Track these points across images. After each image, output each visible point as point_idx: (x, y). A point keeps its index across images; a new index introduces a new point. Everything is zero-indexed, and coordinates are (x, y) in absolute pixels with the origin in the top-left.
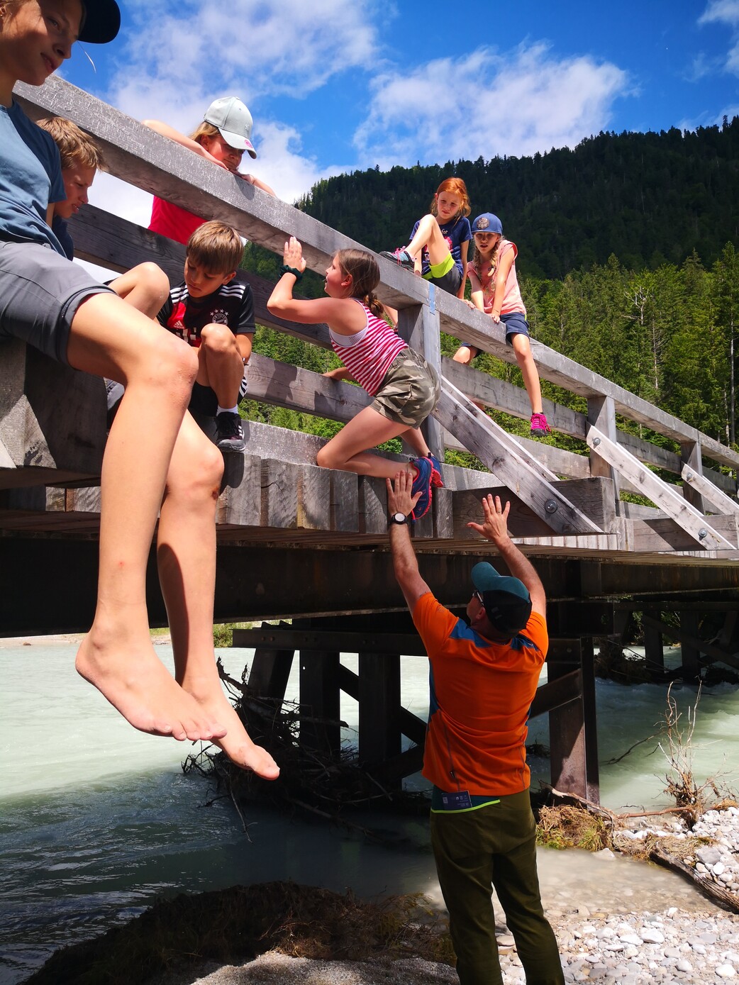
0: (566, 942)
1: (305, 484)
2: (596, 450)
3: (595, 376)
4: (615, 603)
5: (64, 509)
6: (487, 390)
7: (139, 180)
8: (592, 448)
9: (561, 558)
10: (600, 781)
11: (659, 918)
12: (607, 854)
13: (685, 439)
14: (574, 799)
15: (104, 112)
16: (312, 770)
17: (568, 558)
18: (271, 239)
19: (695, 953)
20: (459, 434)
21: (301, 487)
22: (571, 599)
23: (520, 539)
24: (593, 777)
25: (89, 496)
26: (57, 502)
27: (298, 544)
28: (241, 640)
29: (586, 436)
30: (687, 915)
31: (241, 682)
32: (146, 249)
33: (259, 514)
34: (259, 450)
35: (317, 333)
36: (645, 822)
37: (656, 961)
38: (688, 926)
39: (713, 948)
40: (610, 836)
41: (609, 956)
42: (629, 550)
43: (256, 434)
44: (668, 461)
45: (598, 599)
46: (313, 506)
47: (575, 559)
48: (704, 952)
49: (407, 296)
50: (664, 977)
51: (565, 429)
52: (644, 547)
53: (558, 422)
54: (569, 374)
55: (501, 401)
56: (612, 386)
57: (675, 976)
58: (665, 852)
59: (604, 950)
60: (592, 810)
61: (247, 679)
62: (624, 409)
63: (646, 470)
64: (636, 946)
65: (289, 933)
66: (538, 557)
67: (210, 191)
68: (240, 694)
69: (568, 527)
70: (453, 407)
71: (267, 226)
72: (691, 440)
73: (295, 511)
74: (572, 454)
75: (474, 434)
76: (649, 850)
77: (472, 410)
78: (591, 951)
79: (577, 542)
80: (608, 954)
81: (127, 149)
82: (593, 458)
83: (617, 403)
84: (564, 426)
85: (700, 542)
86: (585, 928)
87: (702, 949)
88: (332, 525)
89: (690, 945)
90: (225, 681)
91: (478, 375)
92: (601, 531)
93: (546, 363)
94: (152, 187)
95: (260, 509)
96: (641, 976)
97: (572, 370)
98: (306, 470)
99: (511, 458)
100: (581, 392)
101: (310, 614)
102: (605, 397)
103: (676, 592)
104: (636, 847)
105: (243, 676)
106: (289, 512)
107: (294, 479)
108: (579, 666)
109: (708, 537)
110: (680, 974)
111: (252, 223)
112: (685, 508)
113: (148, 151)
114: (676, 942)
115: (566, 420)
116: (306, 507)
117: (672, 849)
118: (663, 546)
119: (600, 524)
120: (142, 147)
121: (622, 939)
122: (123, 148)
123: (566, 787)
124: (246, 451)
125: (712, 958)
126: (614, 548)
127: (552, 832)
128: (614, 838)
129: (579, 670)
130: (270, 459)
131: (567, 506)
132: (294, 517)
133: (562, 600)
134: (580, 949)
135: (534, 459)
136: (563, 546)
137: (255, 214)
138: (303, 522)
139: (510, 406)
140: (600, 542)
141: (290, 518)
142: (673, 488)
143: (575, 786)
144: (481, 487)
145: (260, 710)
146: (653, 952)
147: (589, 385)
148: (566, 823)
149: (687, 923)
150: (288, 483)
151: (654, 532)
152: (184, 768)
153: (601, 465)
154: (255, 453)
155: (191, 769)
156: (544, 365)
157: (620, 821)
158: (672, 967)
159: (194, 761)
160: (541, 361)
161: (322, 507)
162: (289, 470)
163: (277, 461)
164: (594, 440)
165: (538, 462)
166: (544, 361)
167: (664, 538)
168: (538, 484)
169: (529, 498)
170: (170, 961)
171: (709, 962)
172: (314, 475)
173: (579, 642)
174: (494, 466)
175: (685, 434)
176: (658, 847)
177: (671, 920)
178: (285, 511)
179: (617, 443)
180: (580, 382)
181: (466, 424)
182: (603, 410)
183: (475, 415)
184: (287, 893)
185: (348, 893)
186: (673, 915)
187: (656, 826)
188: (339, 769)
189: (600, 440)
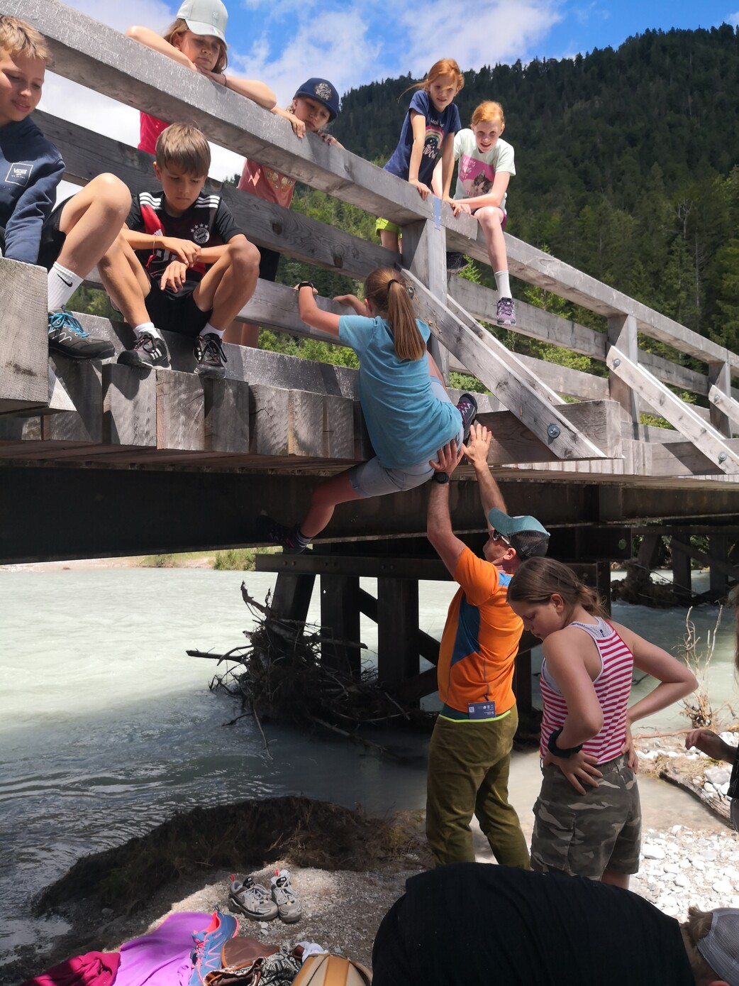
1: (296, 410)
2: (616, 371)
3: (616, 294)
5: (41, 438)
7: (116, 92)
8: (612, 369)
9: (578, 483)
11: (662, 835)
13: (716, 360)
15: (74, 18)
16: (332, 690)
17: (589, 483)
18: (261, 152)
19: (694, 869)
20: (463, 357)
21: (292, 413)
22: (589, 524)
23: (528, 464)
25: (66, 425)
26: (32, 431)
27: (300, 471)
28: (263, 564)
29: (606, 357)
30: (691, 833)
31: (265, 605)
32: (127, 166)
33: (247, 441)
34: (249, 375)
35: (313, 251)
36: (658, 743)
37: (655, 876)
38: (691, 844)
39: (712, 864)
42: (647, 475)
43: (246, 359)
44: (694, 382)
45: (616, 524)
46: (304, 434)
47: (593, 483)
48: (704, 869)
49: (410, 210)
50: (661, 891)
51: (583, 350)
52: (662, 472)
53: (576, 343)
54: (587, 292)
56: (634, 303)
57: (672, 890)
58: (675, 771)
61: (270, 601)
62: (647, 329)
63: (667, 392)
65: (298, 844)
66: (554, 482)
67: (192, 103)
68: (263, 617)
69: (571, 452)
70: (456, 331)
71: (255, 138)
72: (719, 360)
73: (285, 437)
74: (591, 376)
75: (477, 357)
76: (660, 770)
77: (477, 332)
79: (590, 467)
81: (99, 59)
82: (613, 381)
83: (639, 322)
84: (582, 347)
85: (720, 466)
87: (701, 866)
88: (325, 452)
89: (690, 862)
90: (249, 604)
92: (603, 455)
93: (563, 280)
94: (131, 99)
95: (248, 436)
98: (297, 396)
99: (515, 381)
100: (602, 312)
102: (627, 315)
103: (702, 516)
104: (646, 768)
105: (266, 600)
106: (280, 439)
107: (284, 405)
109: (728, 461)
110: (677, 889)
112: (706, 431)
113: (122, 61)
114: (676, 858)
115: (585, 340)
116: (298, 434)
117: (681, 769)
118: (682, 471)
119: (603, 449)
120: (116, 56)
122: (96, 57)
124: (230, 376)
125: (710, 876)
126: (631, 472)
130: (258, 385)
131: (570, 430)
132: (285, 444)
133: (578, 525)
135: (540, 382)
136: (574, 471)
137: (242, 126)
138: (293, 449)
139: (524, 326)
140: (615, 466)
141: (281, 445)
144: (485, 412)
145: (282, 632)
146: (652, 867)
147: (609, 303)
149: (690, 840)
150: (278, 409)
151: (673, 456)
152: (211, 687)
153: (622, 387)
154: (242, 378)
155: (218, 688)
156: (561, 283)
158: (670, 882)
159: (220, 681)
160: (557, 279)
161: (315, 434)
162: (278, 395)
163: (265, 387)
164: (614, 361)
165: (544, 386)
166: (560, 278)
167: (683, 462)
168: (542, 408)
169: (533, 422)
170: (183, 870)
171: (706, 878)
172: (305, 401)
173: (595, 567)
174: (498, 390)
175: (713, 354)
176: (668, 767)
177: (674, 837)
178: (275, 438)
179: (638, 364)
180: (599, 300)
181: (470, 346)
182: (624, 329)
183: (481, 337)
184: (297, 807)
185: (357, 809)
186: (677, 832)
187: (670, 747)
188: (358, 689)
189: (620, 361)
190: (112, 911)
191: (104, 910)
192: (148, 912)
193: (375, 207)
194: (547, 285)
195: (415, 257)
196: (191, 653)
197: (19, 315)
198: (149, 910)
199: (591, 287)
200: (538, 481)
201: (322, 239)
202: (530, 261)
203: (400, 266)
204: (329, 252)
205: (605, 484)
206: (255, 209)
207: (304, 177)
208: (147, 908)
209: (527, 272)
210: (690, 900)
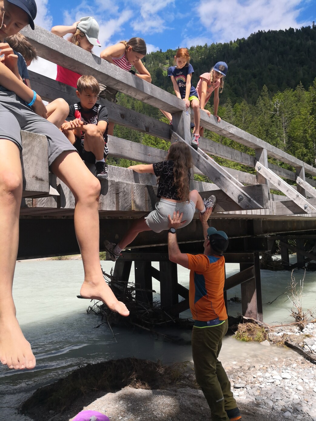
0: (250, 379)
1: (135, 192)
2: (259, 172)
3: (258, 140)
4: (269, 237)
5: (32, 206)
6: (212, 148)
7: (57, 61)
8: (258, 171)
9: (245, 219)
10: (263, 312)
11: (289, 369)
12: (266, 343)
13: (297, 166)
14: (252, 320)
15: (41, 31)
16: (141, 311)
17: (248, 219)
18: (116, 85)
19: (304, 383)
20: (200, 168)
21: (133, 193)
22: (250, 236)
23: (228, 212)
24: (260, 310)
25: (43, 201)
26: (29, 204)
27: (132, 217)
29: (255, 166)
30: (301, 367)
31: (110, 275)
33: (115, 205)
34: (114, 178)
35: (137, 125)
36: (282, 329)
37: (288, 386)
38: (301, 372)
39: (312, 380)
40: (268, 335)
41: (268, 385)
42: (274, 215)
43: (113, 171)
44: (290, 175)
45: (261, 236)
46: (138, 201)
47: (251, 219)
48: (308, 382)
49: (176, 107)
50: (291, 393)
51: (246, 163)
52: (280, 213)
53: (243, 160)
54: (247, 139)
55: (218, 152)
56: (266, 144)
57: (296, 392)
58: (291, 341)
59: (266, 382)
60: (260, 324)
61: (113, 273)
62: (271, 154)
63: (281, 180)
64: (280, 380)
65: (134, 379)
66: (235, 219)
67: (89, 65)
68: (110, 280)
69: (248, 206)
70: (197, 155)
71: (114, 79)
72: (300, 166)
73: (130, 203)
74: (249, 174)
75: (207, 167)
76: (284, 340)
77: (205, 157)
78: (260, 383)
79: (252, 212)
80: (268, 384)
81: (52, 48)
82: (258, 176)
83: (268, 151)
84: (245, 162)
85: (305, 210)
86: (258, 373)
87: (307, 381)
88: (147, 209)
89: (302, 379)
91: (207, 141)
92: (262, 207)
93: (237, 135)
95: (115, 203)
96: (282, 393)
97: (248, 138)
98: (135, 186)
99: (223, 177)
100: (252, 147)
101: (139, 246)
102: (263, 148)
103: (294, 231)
104: (279, 340)
105: (111, 272)
106: (128, 204)
107: (130, 190)
108: (253, 265)
109: (308, 208)
110: (298, 392)
111: (108, 78)
112: (298, 196)
113: (61, 48)
114: (296, 378)
115: (246, 159)
116: (135, 202)
117: (294, 340)
118: (289, 212)
119: (262, 205)
120: (58, 46)
121: (273, 377)
122: (50, 47)
123: (249, 315)
124: (109, 178)
126: (268, 214)
127: (243, 334)
128: (270, 336)
129: (253, 266)
130: (119, 182)
131: (247, 197)
132: (130, 206)
133: (245, 237)
134: (256, 382)
135: (233, 177)
136: (246, 214)
137: (109, 74)
138: (134, 208)
139: (222, 154)
140: (262, 212)
141: (129, 206)
142: (293, 187)
143: (253, 315)
144: (210, 190)
145: (118, 286)
146: (286, 383)
147: (256, 144)
148: (249, 330)
149: (301, 370)
150: (127, 192)
151: (285, 206)
152: (87, 311)
153: (262, 178)
154: (112, 179)
155: (90, 311)
156: (236, 136)
157: (272, 329)
158: (295, 389)
159: (91, 308)
160: (235, 134)
161: (142, 201)
162: (127, 186)
163: (122, 182)
164: (258, 168)
165: (234, 179)
166: (236, 134)
167: (289, 209)
168: (235, 188)
169: (231, 194)
170: (85, 392)
171: (310, 386)
172: (138, 188)
173: (253, 254)
174: (216, 181)
175: (298, 163)
176: (288, 339)
177: (294, 369)
178: (126, 204)
179: (268, 169)
180: (252, 143)
181: (203, 163)
182: (262, 154)
183: (207, 159)
184: (133, 362)
185: (158, 362)
186: (295, 367)
187: (287, 330)
188: (152, 310)
189: (261, 168)
190: (54, 412)
191: (50, 411)
192: (71, 411)
193: (162, 106)
194: (231, 137)
195: (178, 127)
196: (79, 297)
197: (37, 155)
198: (71, 410)
199: (248, 137)
200: (229, 219)
201: (140, 120)
202: (224, 127)
203: (172, 131)
204: (143, 125)
205: (255, 219)
206: (113, 108)
207: (133, 94)
208: (70, 410)
209: (222, 132)
210: (304, 396)
